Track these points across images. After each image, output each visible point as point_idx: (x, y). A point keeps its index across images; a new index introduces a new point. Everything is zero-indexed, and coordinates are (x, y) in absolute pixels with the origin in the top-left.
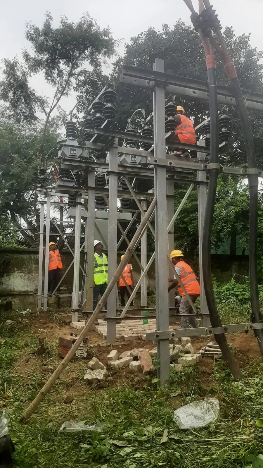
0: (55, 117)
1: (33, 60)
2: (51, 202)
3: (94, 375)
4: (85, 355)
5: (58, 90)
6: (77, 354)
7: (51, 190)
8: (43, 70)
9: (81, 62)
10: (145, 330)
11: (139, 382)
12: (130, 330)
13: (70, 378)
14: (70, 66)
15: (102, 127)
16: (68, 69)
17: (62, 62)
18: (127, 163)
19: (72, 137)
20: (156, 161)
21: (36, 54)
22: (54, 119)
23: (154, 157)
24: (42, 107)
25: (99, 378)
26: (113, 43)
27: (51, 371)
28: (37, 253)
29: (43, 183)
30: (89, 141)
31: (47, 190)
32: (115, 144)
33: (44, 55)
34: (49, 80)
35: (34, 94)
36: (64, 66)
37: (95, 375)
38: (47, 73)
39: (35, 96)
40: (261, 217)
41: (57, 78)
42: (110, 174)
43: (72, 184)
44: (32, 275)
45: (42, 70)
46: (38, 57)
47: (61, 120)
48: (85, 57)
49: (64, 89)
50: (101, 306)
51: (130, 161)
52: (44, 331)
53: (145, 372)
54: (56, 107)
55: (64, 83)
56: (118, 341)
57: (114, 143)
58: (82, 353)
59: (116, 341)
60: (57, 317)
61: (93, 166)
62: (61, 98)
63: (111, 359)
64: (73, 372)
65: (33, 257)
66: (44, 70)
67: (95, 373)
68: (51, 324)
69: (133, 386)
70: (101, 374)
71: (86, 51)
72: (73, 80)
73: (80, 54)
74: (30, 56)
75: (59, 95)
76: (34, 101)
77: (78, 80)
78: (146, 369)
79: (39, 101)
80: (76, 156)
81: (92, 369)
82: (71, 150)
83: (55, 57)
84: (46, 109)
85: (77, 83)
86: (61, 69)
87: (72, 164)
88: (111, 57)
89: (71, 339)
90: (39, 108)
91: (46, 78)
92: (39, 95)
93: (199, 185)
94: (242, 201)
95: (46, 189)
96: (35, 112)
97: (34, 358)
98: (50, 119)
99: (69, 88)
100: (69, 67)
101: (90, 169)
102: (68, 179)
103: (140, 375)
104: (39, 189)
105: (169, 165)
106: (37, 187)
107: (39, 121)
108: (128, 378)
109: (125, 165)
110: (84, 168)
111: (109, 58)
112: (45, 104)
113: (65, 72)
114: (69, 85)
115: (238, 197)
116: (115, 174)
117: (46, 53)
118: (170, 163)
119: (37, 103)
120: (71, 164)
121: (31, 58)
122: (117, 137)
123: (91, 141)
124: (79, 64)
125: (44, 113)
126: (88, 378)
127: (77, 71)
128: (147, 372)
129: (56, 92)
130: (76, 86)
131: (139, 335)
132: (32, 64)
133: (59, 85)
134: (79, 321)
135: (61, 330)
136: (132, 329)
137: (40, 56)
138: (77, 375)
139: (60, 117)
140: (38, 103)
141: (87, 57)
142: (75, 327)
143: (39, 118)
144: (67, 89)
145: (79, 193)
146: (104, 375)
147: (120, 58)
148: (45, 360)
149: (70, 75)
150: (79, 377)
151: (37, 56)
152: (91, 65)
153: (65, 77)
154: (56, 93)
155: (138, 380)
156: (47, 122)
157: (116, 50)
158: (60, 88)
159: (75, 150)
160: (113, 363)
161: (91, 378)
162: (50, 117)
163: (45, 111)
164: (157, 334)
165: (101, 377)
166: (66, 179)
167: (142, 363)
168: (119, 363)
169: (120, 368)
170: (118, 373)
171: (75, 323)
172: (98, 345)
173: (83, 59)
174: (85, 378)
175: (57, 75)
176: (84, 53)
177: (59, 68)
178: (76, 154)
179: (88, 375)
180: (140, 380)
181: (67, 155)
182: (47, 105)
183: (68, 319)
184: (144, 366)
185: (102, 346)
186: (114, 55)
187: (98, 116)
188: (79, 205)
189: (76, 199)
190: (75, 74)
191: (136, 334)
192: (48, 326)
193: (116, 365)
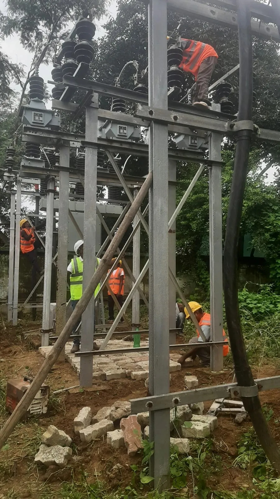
1: (6, 20)
3: (50, 456)
4: (45, 410)
5: (36, 56)
6: (32, 410)
8: (19, 32)
9: (65, 23)
10: (135, 362)
11: (119, 471)
12: (115, 361)
13: (12, 458)
14: (51, 28)
15: (74, 76)
16: (49, 32)
17: (42, 23)
18: (114, 136)
19: (37, 98)
20: (151, 113)
21: (9, 12)
23: (149, 105)
24: (16, 77)
25: (57, 462)
28: (7, 253)
29: (12, 166)
32: (94, 102)
33: (20, 14)
34: (26, 44)
35: (7, 62)
36: (44, 28)
37: (52, 455)
38: (23, 36)
39: (8, 63)
40: (277, 213)
41: (36, 41)
42: (87, 147)
43: (42, 165)
44: (3, 280)
46: (13, 15)
48: (70, 17)
50: (53, 359)
51: (118, 134)
53: (129, 453)
56: (96, 384)
57: (93, 100)
58: (40, 408)
59: (93, 384)
61: (66, 138)
63: (79, 424)
64: (20, 444)
65: (3, 258)
67: (53, 451)
68: (15, 346)
69: (110, 480)
70: (62, 454)
71: (71, 10)
73: (63, 14)
74: (2, 14)
76: (7, 70)
78: (132, 449)
79: (14, 70)
80: (43, 124)
81: (49, 446)
82: (35, 115)
83: (33, 17)
84: (21, 79)
86: (40, 31)
87: (37, 134)
88: (101, 17)
89: (23, 387)
90: (13, 78)
91: (23, 42)
92: (13, 63)
93: (211, 166)
94: (255, 194)
95: (16, 174)
96: (9, 83)
98: (26, 93)
100: (50, 29)
101: (62, 142)
102: (36, 159)
103: (123, 457)
104: (6, 174)
105: (173, 120)
106: (4, 172)
107: (14, 94)
108: (103, 462)
109: (111, 138)
110: (55, 141)
112: (21, 73)
113: (44, 34)
115: (251, 189)
116: (93, 147)
117: (22, 11)
118: (175, 118)
119: (10, 72)
120: (35, 134)
121: (4, 17)
122: (96, 92)
123: (60, 99)
124: (62, 25)
125: (19, 84)
126: (41, 460)
127: (59, 34)
128: (133, 452)
129: (33, 58)
131: (127, 371)
132: (6, 25)
133: (38, 49)
134: (50, 345)
135: (25, 359)
136: (118, 360)
138: (25, 451)
140: (13, 72)
141: (72, 17)
142: (43, 353)
143: (14, 91)
144: (47, 55)
145: (52, 177)
146: (65, 457)
147: (111, 19)
149: (51, 37)
150: (27, 455)
151: (10, 14)
153: (45, 41)
154: (34, 60)
155: (119, 469)
156: (23, 95)
157: (106, 9)
158: (38, 54)
159: (41, 116)
160: (82, 432)
161: (45, 459)
162: (26, 90)
163: (21, 82)
164: (150, 402)
165: (60, 459)
166: (33, 158)
167: (125, 437)
168: (91, 432)
169: (92, 441)
170: (89, 450)
171: (45, 347)
172: (66, 390)
173: (67, 19)
174: (36, 459)
175: (36, 39)
176: (69, 12)
177: (38, 30)
178: (42, 121)
179: (42, 453)
180: (121, 468)
181: (30, 123)
182: (23, 74)
183: (37, 340)
184: (129, 443)
185: (72, 392)
186: (104, 16)
187: (69, 61)
188: (50, 193)
189: (47, 185)
190: (57, 37)
191: (123, 369)
192: (10, 351)
193: (86, 436)
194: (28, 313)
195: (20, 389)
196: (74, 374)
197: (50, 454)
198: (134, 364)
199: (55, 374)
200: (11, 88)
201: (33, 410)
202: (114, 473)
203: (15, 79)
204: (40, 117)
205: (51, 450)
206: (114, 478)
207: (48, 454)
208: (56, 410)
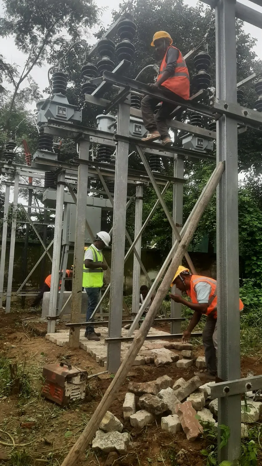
0: (25, 90)
1: (2, 22)
2: (20, 184)
3: (109, 442)
4: (83, 396)
5: (30, 58)
6: (72, 396)
7: (21, 168)
9: (58, 29)
10: (149, 350)
11: (185, 456)
14: (45, 32)
15: (114, 72)
16: (43, 36)
17: (36, 27)
19: (60, 93)
20: (226, 107)
21: (6, 15)
22: (23, 91)
24: (10, 77)
25: (118, 448)
26: (96, 11)
27: (36, 428)
29: (12, 159)
30: (91, 94)
31: (16, 168)
32: (127, 99)
33: (16, 17)
34: (20, 45)
36: (38, 32)
37: (111, 441)
38: (18, 38)
39: (2, 63)
41: (30, 44)
42: (119, 141)
43: (55, 158)
45: (12, 34)
46: (10, 18)
47: (32, 93)
48: (64, 24)
49: (37, 58)
52: (13, 346)
53: (190, 439)
54: (26, 78)
55: (38, 50)
57: (127, 97)
58: (79, 394)
60: (26, 323)
61: (86, 133)
62: (33, 68)
63: (128, 409)
66: (15, 34)
67: (111, 437)
68: (18, 333)
71: (64, 18)
72: (48, 48)
73: (57, 21)
75: (31, 64)
77: (53, 50)
78: (193, 433)
79: (8, 69)
80: (66, 118)
81: (105, 431)
82: (59, 109)
83: (29, 21)
84: (15, 79)
85: (52, 53)
86: (35, 34)
87: (61, 127)
88: (94, 26)
89: (64, 373)
90: (6, 77)
91: (17, 44)
92: (7, 63)
95: (15, 166)
96: (2, 82)
97: (5, 400)
98: (18, 92)
99: (42, 57)
100: (43, 33)
101: (83, 136)
102: (49, 151)
103: (184, 443)
104: (5, 166)
105: (243, 115)
106: (4, 164)
107: (6, 92)
108: (164, 447)
110: (75, 135)
111: (91, 28)
112: (14, 73)
113: (39, 39)
114: (43, 54)
116: (125, 141)
117: (18, 15)
119: (4, 71)
120: (59, 127)
123: (93, 94)
124: (56, 30)
125: (12, 83)
126: (100, 447)
127: (53, 39)
128: (194, 438)
130: (50, 57)
133: (32, 52)
134: (56, 332)
135: (35, 345)
137: (11, 17)
139: (31, 90)
140: (6, 71)
142: (53, 341)
143: (6, 89)
144: (40, 58)
145: (63, 170)
146: (125, 443)
147: (102, 29)
148: (23, 404)
149: (46, 42)
151: (7, 17)
152: (70, 34)
153: (39, 44)
154: (28, 61)
155: (185, 454)
156: (16, 94)
157: (99, 19)
158: (33, 56)
159: (64, 110)
160: (134, 418)
161: (104, 446)
162: (19, 89)
163: (14, 81)
164: (227, 387)
165: (121, 446)
166: (47, 151)
167: (184, 422)
168: (143, 418)
169: (145, 426)
170: (145, 436)
171: (52, 334)
172: (96, 376)
173: (61, 25)
174: (94, 446)
175: (30, 41)
176: (62, 19)
177: (32, 33)
178: (65, 115)
179: (99, 440)
180: (187, 453)
181: (54, 116)
182: (16, 74)
183: (40, 327)
184: (189, 428)
185: (103, 378)
186: (96, 24)
187: (105, 59)
188: (61, 185)
189: (57, 177)
190: (51, 42)
191: (141, 356)
192: (15, 338)
193: (140, 421)
194: (15, 302)
195: (60, 374)
196: (92, 360)
197: (108, 441)
198: (149, 352)
199: (73, 360)
200: (3, 86)
201: (74, 395)
202: (181, 458)
203: (8, 77)
204: (64, 112)
205: (109, 436)
206: (183, 464)
207: (106, 440)
208: (92, 396)
